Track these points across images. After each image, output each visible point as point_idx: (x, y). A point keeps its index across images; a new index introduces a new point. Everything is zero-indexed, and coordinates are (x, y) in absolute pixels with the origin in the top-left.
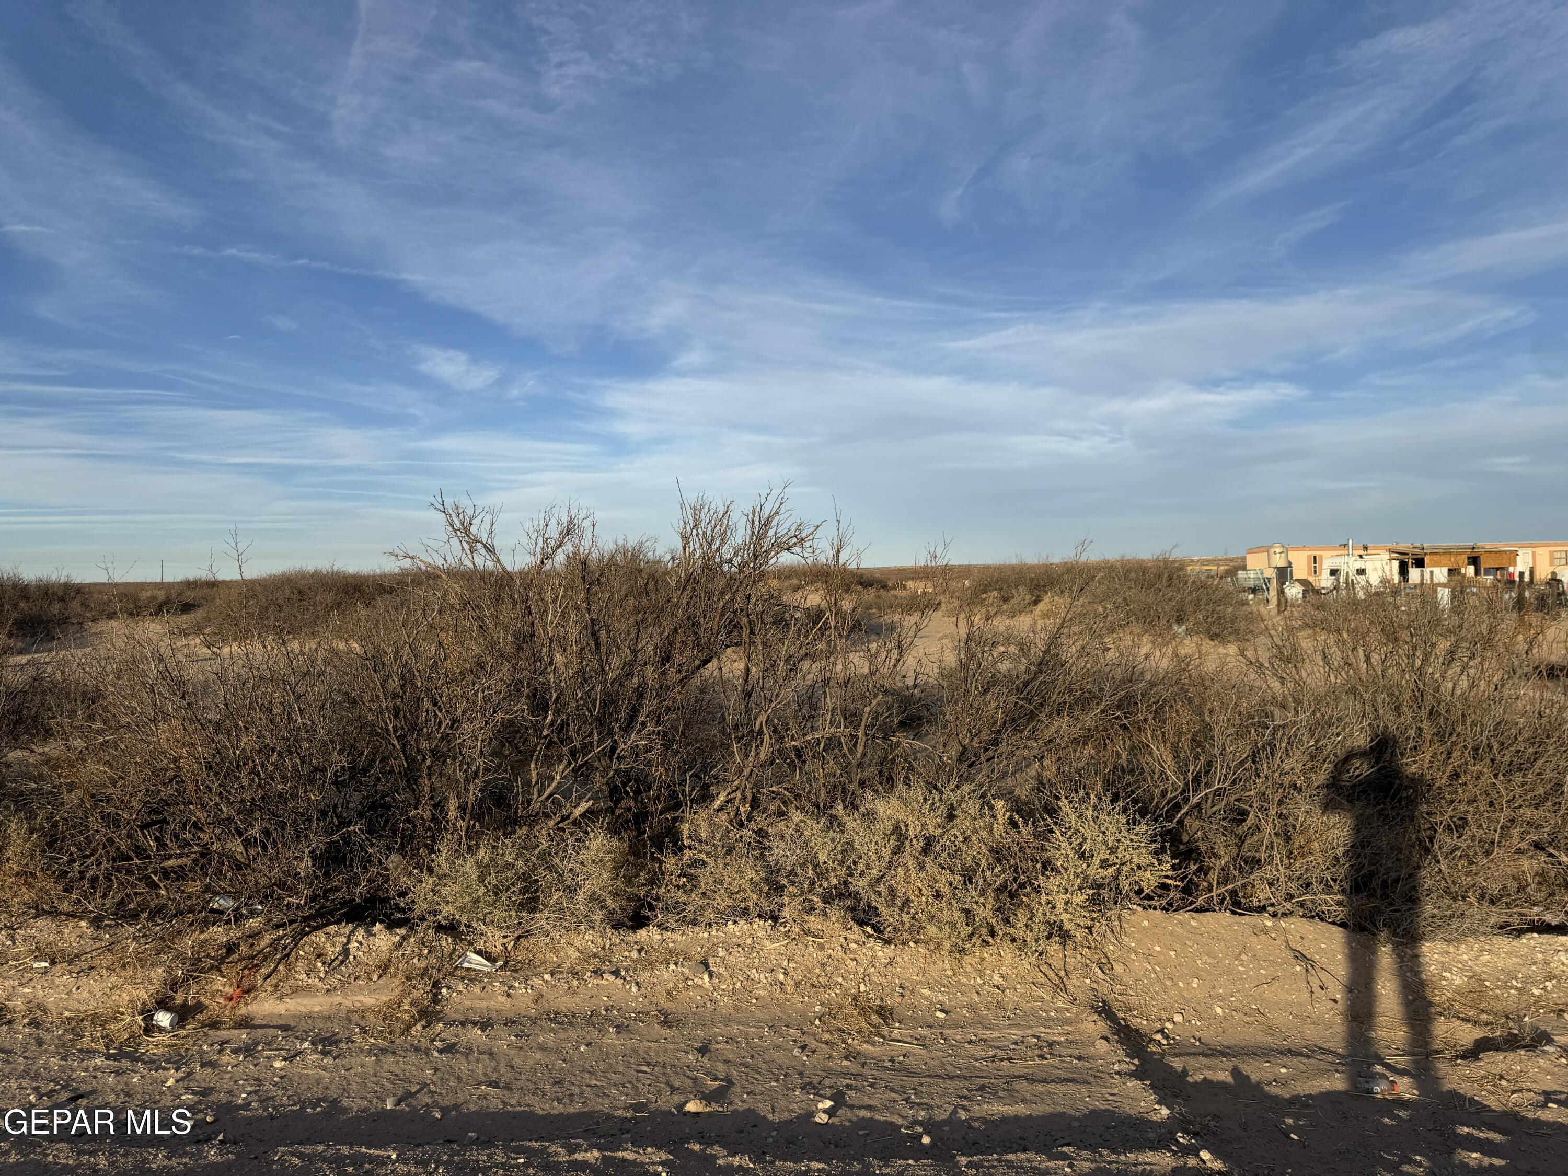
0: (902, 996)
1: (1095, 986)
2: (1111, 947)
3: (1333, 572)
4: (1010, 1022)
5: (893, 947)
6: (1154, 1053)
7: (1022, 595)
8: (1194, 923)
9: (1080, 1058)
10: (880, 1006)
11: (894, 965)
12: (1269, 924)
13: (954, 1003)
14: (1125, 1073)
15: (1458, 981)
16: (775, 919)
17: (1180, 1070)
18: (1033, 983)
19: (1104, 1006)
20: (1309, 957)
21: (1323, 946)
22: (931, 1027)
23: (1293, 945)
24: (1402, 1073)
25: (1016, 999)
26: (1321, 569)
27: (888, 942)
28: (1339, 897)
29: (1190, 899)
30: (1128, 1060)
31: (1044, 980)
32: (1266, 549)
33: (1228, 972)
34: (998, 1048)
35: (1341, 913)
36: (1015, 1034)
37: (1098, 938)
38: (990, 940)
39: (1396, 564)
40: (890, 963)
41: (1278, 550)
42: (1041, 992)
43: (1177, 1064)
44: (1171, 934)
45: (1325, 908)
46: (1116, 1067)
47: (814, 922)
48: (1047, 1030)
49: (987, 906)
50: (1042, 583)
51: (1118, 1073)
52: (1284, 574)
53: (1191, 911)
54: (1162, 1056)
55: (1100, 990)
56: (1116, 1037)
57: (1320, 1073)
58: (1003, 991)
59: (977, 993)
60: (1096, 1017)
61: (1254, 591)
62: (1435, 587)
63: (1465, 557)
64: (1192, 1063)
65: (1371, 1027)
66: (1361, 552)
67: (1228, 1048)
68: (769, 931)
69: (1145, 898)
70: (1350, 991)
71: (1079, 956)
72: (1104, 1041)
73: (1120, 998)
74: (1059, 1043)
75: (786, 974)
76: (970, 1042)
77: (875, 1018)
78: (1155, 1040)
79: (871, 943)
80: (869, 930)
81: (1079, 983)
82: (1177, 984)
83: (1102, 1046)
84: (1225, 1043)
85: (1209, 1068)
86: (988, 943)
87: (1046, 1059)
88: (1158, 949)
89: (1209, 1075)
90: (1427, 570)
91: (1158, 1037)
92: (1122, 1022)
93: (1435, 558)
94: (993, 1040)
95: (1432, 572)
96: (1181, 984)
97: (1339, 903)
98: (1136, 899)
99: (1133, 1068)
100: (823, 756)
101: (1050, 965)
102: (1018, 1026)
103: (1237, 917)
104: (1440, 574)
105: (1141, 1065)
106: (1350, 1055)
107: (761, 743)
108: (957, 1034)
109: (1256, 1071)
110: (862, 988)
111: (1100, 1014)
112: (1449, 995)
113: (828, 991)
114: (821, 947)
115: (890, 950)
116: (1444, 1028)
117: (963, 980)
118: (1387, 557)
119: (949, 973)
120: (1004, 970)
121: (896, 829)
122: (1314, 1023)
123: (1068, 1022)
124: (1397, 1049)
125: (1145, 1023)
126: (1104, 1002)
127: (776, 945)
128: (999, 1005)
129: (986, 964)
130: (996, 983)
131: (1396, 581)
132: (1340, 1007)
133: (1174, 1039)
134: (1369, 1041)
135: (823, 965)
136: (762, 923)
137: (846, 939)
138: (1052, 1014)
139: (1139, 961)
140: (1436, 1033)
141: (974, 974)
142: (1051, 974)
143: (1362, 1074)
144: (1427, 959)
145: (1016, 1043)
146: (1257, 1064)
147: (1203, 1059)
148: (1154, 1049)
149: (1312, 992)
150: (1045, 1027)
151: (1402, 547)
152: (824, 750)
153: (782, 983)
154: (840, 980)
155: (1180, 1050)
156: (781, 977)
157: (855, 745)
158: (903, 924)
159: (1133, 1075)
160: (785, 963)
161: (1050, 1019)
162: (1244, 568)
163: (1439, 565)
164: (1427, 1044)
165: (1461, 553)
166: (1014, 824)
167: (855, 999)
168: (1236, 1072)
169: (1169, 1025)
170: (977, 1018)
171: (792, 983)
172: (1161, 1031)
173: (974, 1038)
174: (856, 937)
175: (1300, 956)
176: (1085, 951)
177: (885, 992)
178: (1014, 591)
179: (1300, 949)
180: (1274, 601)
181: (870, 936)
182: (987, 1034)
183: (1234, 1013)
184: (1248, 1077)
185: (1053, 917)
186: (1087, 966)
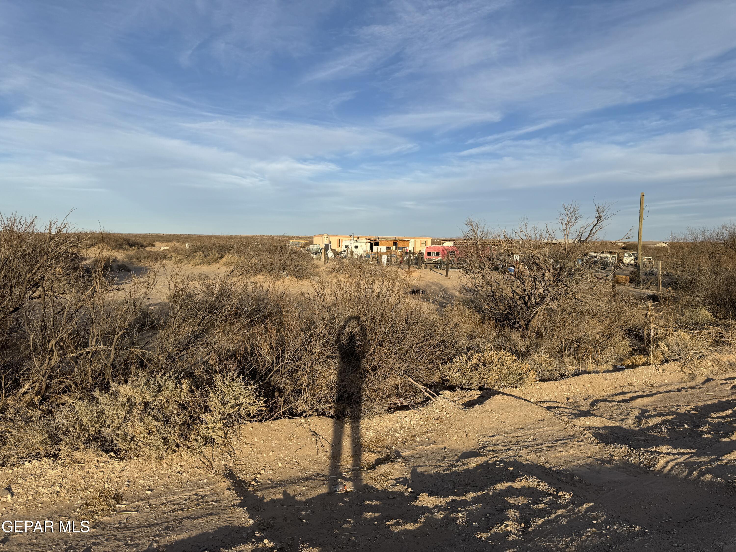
0: (128, 486)
1: (226, 463)
2: (235, 443)
3: (346, 247)
4: (184, 489)
5: (124, 461)
6: (250, 491)
7: (214, 254)
8: (272, 426)
9: (216, 502)
10: (115, 494)
11: (125, 470)
12: (303, 421)
13: (156, 485)
14: (236, 505)
15: (372, 435)
16: (55, 456)
17: (261, 497)
18: (197, 467)
19: (230, 473)
20: (318, 433)
21: (324, 428)
22: (142, 500)
23: (312, 429)
24: (347, 480)
25: (188, 477)
26: (342, 245)
27: (122, 459)
28: (332, 404)
29: (272, 414)
30: (238, 498)
31: (202, 465)
32: (321, 236)
33: (285, 446)
34: (177, 504)
35: (332, 412)
36: (185, 495)
37: (229, 440)
38: (177, 449)
39: (369, 244)
40: (123, 470)
41: (326, 237)
42: (200, 471)
43: (260, 494)
44: (262, 433)
45: (325, 410)
46: (233, 503)
47: (78, 455)
48: (202, 490)
49: (175, 434)
50: (224, 249)
51: (233, 506)
52: (327, 247)
53: (272, 420)
54: (254, 492)
55: (228, 465)
56: (234, 487)
57: (318, 486)
58: (182, 474)
59: (169, 477)
60: (225, 479)
61: (316, 253)
62: (381, 254)
63: (392, 242)
64: (267, 492)
65: (339, 461)
66: (356, 239)
67: (282, 481)
68: (51, 464)
69: (252, 417)
70: (333, 446)
71: (220, 450)
72: (228, 491)
73: (237, 467)
74: (207, 496)
75: (61, 486)
76: (163, 504)
77: (112, 502)
78: (251, 484)
79: (113, 461)
80: (112, 454)
81: (219, 464)
82: (263, 456)
83: (227, 493)
84: (281, 480)
85: (273, 494)
86: (175, 451)
87: (200, 505)
88: (256, 440)
89: (273, 497)
90: (379, 247)
91: (253, 483)
92: (238, 479)
93: (383, 242)
94: (175, 500)
95: (381, 249)
96: (265, 455)
97: (331, 407)
98: (247, 419)
99: (240, 501)
100: (91, 361)
101: (205, 457)
102: (188, 490)
103: (290, 420)
104: (384, 249)
105: (244, 499)
106: (330, 476)
107: (53, 356)
108: (156, 501)
109: (292, 491)
110: (106, 486)
111: (227, 477)
112: (368, 442)
113: (86, 491)
114: (83, 468)
115: (124, 462)
116: (365, 457)
117: (162, 472)
118: (366, 241)
119: (155, 469)
120: (183, 463)
121: (129, 400)
122: (318, 463)
123: (212, 484)
124: (348, 469)
125: (248, 476)
126: (230, 470)
127: (55, 471)
128: (180, 482)
129: (174, 461)
130: (178, 470)
131: (369, 251)
132: (328, 454)
133: (260, 482)
134: (338, 467)
135: (84, 478)
136: (47, 460)
137: (98, 461)
138: (205, 481)
139: (247, 448)
140: (362, 459)
141: (168, 468)
142: (206, 461)
143: (334, 484)
144: (361, 427)
145: (186, 500)
146: (293, 487)
147: (271, 490)
148: (251, 489)
149: (318, 449)
150: (201, 488)
151: (372, 237)
152: (91, 357)
153: (58, 492)
154: (93, 484)
155: (262, 487)
156: (58, 489)
157: (109, 355)
158: (131, 449)
159: (240, 505)
160: (61, 480)
161: (205, 484)
162: (312, 243)
163: (383, 245)
164: (359, 464)
165: (391, 241)
166: (192, 391)
167: (101, 493)
168: (285, 493)
169: (258, 476)
170: (168, 490)
171: (64, 490)
172: (255, 479)
173: (165, 501)
174: (104, 459)
175: (315, 434)
176: (223, 447)
177: (119, 485)
178: (210, 252)
179: (315, 430)
180: (323, 258)
181: (113, 457)
182: (171, 498)
183: (286, 465)
184: (289, 494)
185: (208, 434)
186: (223, 454)
